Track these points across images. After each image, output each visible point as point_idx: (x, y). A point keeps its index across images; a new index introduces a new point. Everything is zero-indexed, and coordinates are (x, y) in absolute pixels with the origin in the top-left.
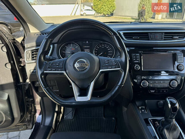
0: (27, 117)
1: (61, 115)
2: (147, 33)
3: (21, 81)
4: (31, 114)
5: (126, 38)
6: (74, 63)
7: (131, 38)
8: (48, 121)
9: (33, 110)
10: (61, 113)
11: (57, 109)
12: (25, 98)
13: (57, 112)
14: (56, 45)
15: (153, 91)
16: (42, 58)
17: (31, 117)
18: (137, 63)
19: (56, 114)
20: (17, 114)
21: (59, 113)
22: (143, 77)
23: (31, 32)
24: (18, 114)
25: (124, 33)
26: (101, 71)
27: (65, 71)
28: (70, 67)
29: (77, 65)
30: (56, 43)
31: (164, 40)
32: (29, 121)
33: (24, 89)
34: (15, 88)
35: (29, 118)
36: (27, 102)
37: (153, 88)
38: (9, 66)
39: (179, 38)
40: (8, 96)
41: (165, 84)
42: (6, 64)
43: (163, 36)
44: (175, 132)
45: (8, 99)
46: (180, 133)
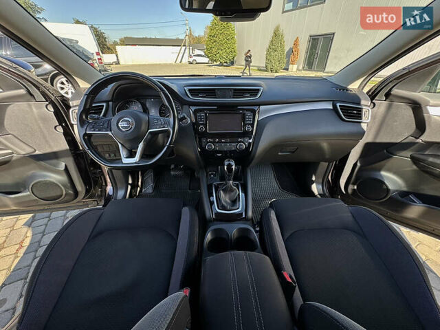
0: (97, 191)
1: (139, 189)
2: (214, 90)
4: (101, 188)
5: (192, 95)
6: (118, 122)
7: (197, 96)
8: (121, 193)
9: (104, 184)
10: (138, 186)
11: (130, 181)
13: (130, 184)
14: (111, 103)
15: (220, 155)
17: (101, 191)
18: (201, 124)
19: (129, 187)
20: (80, 187)
21: (134, 186)
22: (209, 140)
23: (81, 86)
24: (82, 187)
25: (190, 90)
26: (149, 131)
27: (111, 131)
29: (121, 124)
30: (110, 101)
31: (233, 98)
32: (100, 196)
34: (73, 156)
35: (99, 193)
36: (94, 174)
37: (219, 152)
38: (60, 130)
39: (251, 96)
40: (66, 165)
41: (233, 146)
42: (55, 127)
43: (231, 93)
44: (232, 194)
45: (66, 169)
46: (239, 194)
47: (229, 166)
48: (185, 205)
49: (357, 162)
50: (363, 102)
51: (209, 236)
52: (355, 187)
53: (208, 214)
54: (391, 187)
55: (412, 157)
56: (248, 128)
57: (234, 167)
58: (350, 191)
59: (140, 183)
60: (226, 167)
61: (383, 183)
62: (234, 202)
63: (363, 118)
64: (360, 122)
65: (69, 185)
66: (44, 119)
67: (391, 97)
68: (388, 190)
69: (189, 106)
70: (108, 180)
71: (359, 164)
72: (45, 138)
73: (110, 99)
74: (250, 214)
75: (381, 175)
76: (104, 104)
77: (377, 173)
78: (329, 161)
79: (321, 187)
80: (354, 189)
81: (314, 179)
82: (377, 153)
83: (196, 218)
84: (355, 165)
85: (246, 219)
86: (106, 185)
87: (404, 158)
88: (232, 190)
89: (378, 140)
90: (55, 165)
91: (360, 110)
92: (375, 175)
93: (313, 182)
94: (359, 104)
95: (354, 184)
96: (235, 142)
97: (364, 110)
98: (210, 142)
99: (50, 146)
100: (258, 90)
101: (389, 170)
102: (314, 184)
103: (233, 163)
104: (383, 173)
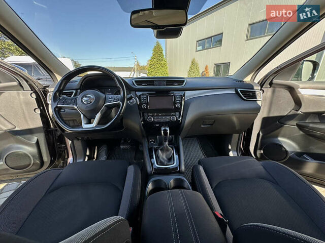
0: (60, 163)
2: (153, 81)
3: (52, 127)
4: (64, 160)
5: (137, 85)
6: (82, 98)
7: (141, 85)
9: (66, 157)
10: (94, 158)
12: (56, 144)
13: (88, 156)
14: (79, 91)
15: (158, 125)
16: (58, 94)
17: (63, 163)
18: (144, 103)
19: (87, 158)
20: (46, 158)
21: (91, 157)
22: (149, 114)
25: (136, 81)
26: (105, 104)
27: (76, 105)
28: (79, 102)
29: (84, 99)
30: (78, 89)
31: (166, 86)
33: (55, 135)
34: (45, 133)
35: (61, 165)
36: (59, 148)
37: (157, 123)
38: (38, 111)
39: (179, 85)
40: (38, 140)
41: (167, 119)
42: (35, 110)
43: (165, 83)
44: (168, 153)
45: (38, 143)
46: (173, 153)
47: (165, 131)
48: (130, 165)
49: (259, 133)
50: (255, 88)
51: (150, 186)
52: (262, 152)
53: (149, 169)
54: (288, 149)
55: (297, 125)
56: (178, 105)
57: (168, 131)
58: (258, 155)
59: (95, 156)
60: (162, 132)
61: (282, 146)
62: (170, 159)
63: (258, 98)
64: (256, 101)
65: (37, 155)
66: (27, 104)
67: (273, 85)
68: (286, 152)
69: (136, 91)
70: (70, 152)
71: (261, 134)
72: (25, 118)
73: (79, 87)
74: (183, 168)
75: (279, 141)
76: (74, 91)
77: (275, 139)
78: (239, 132)
79: (236, 153)
80: (261, 154)
81: (230, 148)
82: (272, 124)
83: (139, 172)
84: (258, 135)
85: (180, 172)
86: (68, 157)
87: (292, 126)
88: (168, 150)
89: (271, 115)
90: (29, 140)
91: (254, 93)
92: (274, 140)
93: (230, 150)
94: (253, 89)
95: (260, 149)
96: (169, 116)
97: (257, 93)
98: (150, 116)
99: (28, 124)
100: (184, 81)
101: (284, 136)
102: (231, 152)
103: (168, 129)
104: (280, 139)
